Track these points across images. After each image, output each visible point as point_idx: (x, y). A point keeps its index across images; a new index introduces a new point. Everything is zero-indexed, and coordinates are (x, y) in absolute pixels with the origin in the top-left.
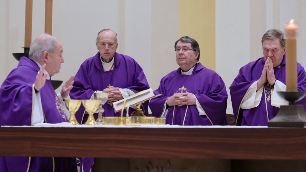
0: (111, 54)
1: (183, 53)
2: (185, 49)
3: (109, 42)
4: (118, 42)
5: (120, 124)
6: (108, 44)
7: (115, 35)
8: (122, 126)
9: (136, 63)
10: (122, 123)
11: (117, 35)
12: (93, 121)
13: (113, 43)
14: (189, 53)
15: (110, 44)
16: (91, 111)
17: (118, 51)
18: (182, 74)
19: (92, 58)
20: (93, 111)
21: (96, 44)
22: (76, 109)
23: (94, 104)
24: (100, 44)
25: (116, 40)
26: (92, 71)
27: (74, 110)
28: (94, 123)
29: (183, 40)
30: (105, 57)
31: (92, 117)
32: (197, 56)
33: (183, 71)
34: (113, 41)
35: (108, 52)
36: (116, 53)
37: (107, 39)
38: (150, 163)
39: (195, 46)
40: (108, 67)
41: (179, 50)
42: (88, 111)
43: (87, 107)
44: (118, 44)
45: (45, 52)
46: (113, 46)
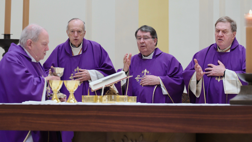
0: (80, 40)
1: (144, 42)
2: (145, 38)
3: (78, 30)
4: (86, 30)
5: (97, 102)
6: (77, 31)
7: (83, 23)
8: (98, 103)
9: (103, 48)
10: (98, 101)
11: (84, 23)
12: (73, 99)
13: (82, 31)
14: (149, 42)
15: (79, 32)
16: (72, 90)
17: (86, 38)
18: (143, 58)
19: (63, 44)
20: (73, 90)
21: (67, 31)
22: (58, 88)
23: (75, 84)
24: (70, 31)
25: (84, 28)
26: (63, 55)
27: (57, 90)
28: (74, 101)
29: (143, 30)
30: (74, 43)
31: (72, 96)
32: (156, 42)
33: (145, 56)
34: (81, 29)
35: (77, 39)
36: (84, 40)
37: (76, 28)
38: (125, 136)
39: (153, 34)
40: (76, 51)
41: (140, 39)
42: (69, 90)
43: (68, 87)
44: (85, 31)
45: (29, 40)
46: (82, 33)
